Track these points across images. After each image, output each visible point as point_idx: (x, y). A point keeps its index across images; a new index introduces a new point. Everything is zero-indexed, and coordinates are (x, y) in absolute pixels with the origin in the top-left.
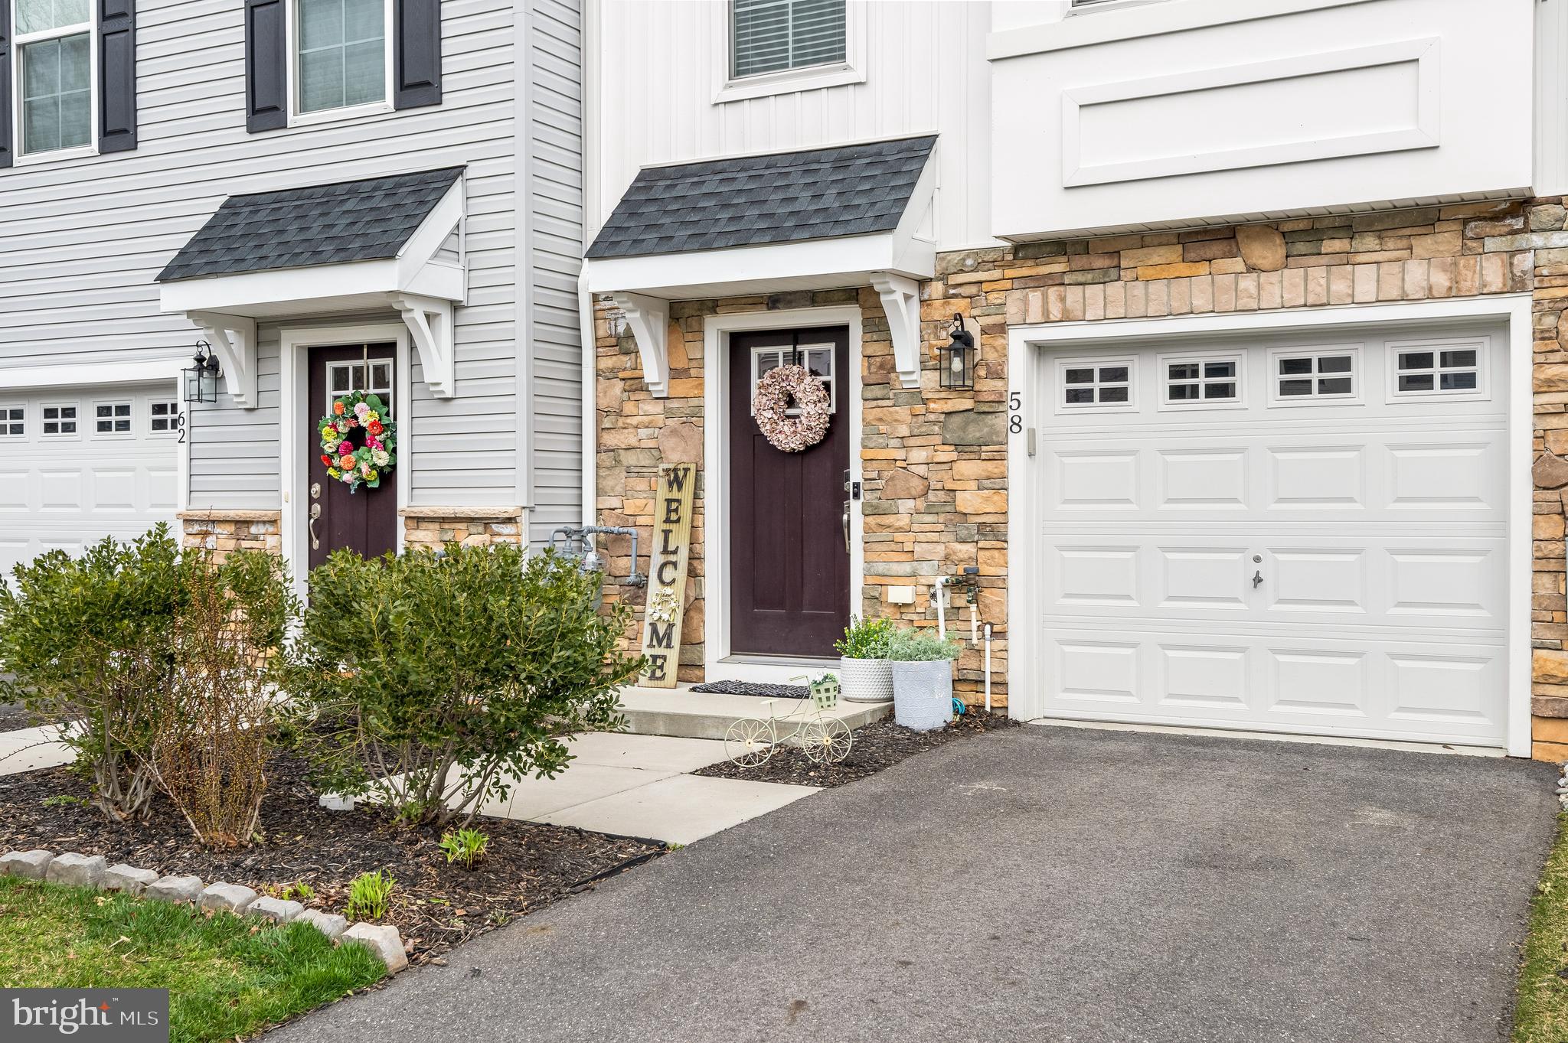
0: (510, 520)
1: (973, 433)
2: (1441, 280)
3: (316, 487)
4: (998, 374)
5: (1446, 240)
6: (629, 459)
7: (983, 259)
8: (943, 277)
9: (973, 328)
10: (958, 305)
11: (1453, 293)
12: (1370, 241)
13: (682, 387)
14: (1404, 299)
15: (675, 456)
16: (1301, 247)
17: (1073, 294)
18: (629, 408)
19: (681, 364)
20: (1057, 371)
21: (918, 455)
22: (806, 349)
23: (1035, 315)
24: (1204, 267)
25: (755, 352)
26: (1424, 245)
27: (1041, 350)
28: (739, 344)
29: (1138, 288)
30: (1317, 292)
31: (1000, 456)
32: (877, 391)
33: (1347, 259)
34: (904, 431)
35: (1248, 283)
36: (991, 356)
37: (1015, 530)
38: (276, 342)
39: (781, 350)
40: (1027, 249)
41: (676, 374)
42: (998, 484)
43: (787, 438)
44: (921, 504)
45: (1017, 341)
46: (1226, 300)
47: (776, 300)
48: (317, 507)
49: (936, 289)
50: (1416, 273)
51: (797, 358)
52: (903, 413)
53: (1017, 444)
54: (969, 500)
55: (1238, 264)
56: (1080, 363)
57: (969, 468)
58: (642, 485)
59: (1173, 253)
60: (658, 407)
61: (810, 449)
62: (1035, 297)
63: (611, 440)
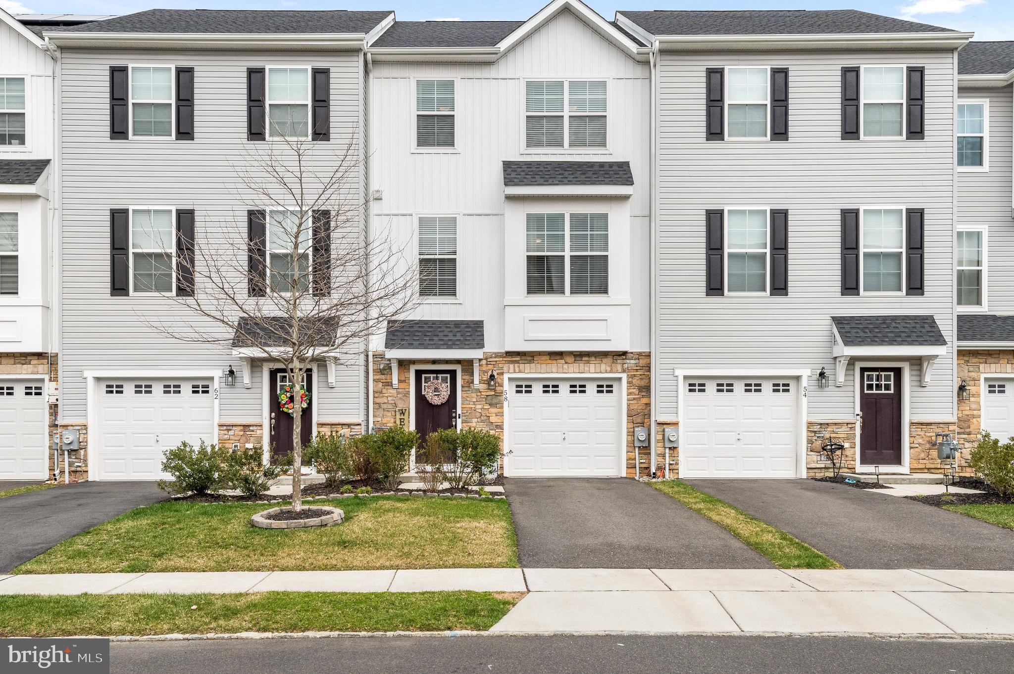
0: (359, 425)
1: (494, 401)
2: (609, 369)
3: (273, 414)
4: (502, 386)
5: (609, 360)
6: (385, 406)
7: (497, 355)
8: (486, 359)
9: (495, 373)
10: (490, 367)
11: (611, 372)
12: (593, 358)
13: (403, 385)
14: (601, 372)
15: (401, 406)
16: (578, 358)
17: (522, 366)
18: (384, 391)
19: (403, 379)
20: (514, 384)
21: (479, 407)
22: (440, 376)
23: (512, 370)
24: (555, 362)
25: (423, 376)
26: (605, 360)
27: (510, 379)
28: (419, 373)
29: (539, 366)
30: (582, 369)
31: (502, 407)
32: (467, 389)
33: (588, 362)
34: (474, 400)
35: (566, 366)
36: (499, 381)
37: (506, 427)
39: (432, 376)
40: (509, 354)
41: (400, 381)
42: (501, 414)
43: (436, 401)
44: (479, 420)
45: (506, 377)
46: (560, 370)
47: (434, 362)
48: (273, 421)
49: (484, 362)
50: (603, 367)
51: (437, 378)
52: (474, 395)
53: (505, 404)
54: (493, 419)
55: (563, 361)
57: (493, 410)
58: (389, 414)
59: (548, 357)
60: (395, 391)
61: (442, 404)
62: (511, 366)
63: (378, 400)
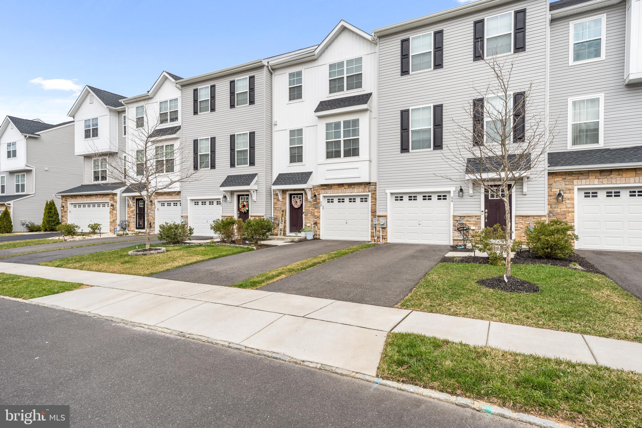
0: (263, 216)
1: (317, 206)
2: (363, 191)
3: (239, 212)
4: (319, 199)
5: (363, 186)
6: (278, 209)
7: (318, 186)
8: (313, 188)
9: (316, 194)
10: (315, 191)
11: (364, 192)
12: (356, 186)
13: (284, 200)
14: (359, 192)
15: (283, 209)
16: (350, 186)
17: (327, 190)
18: (277, 203)
19: (284, 197)
20: (326, 199)
21: (311, 209)
22: (298, 196)
23: (323, 193)
24: (340, 188)
25: (293, 196)
26: (361, 187)
27: (324, 197)
28: (291, 195)
29: (333, 190)
30: (351, 192)
31: (319, 209)
32: (306, 201)
33: (354, 188)
34: (309, 206)
35: (344, 190)
36: (318, 197)
37: (321, 217)
38: (234, 194)
39: (296, 196)
40: (322, 185)
41: (283, 199)
42: (319, 212)
43: (296, 206)
44: (311, 214)
45: (321, 196)
46: (343, 192)
47: (295, 190)
48: (239, 214)
49: (313, 189)
50: (360, 190)
51: (297, 197)
52: (309, 204)
53: (321, 208)
54: (316, 214)
55: (343, 188)
56: (329, 198)
57: (316, 210)
58: (279, 212)
59: (337, 186)
60: (281, 203)
61: (299, 208)
62: (323, 191)
63: (275, 206)
